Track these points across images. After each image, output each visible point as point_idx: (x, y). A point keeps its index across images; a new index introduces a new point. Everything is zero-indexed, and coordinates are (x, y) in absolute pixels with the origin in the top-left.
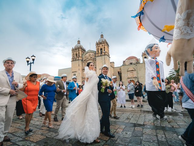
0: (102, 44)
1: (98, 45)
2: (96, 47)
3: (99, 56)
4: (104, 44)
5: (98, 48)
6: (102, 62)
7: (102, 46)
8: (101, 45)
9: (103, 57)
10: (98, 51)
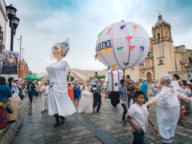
0: (159, 28)
1: (154, 30)
2: (153, 33)
3: (156, 43)
4: (161, 28)
5: (155, 34)
6: (160, 49)
7: (160, 30)
8: (158, 30)
9: (161, 43)
10: (155, 38)
